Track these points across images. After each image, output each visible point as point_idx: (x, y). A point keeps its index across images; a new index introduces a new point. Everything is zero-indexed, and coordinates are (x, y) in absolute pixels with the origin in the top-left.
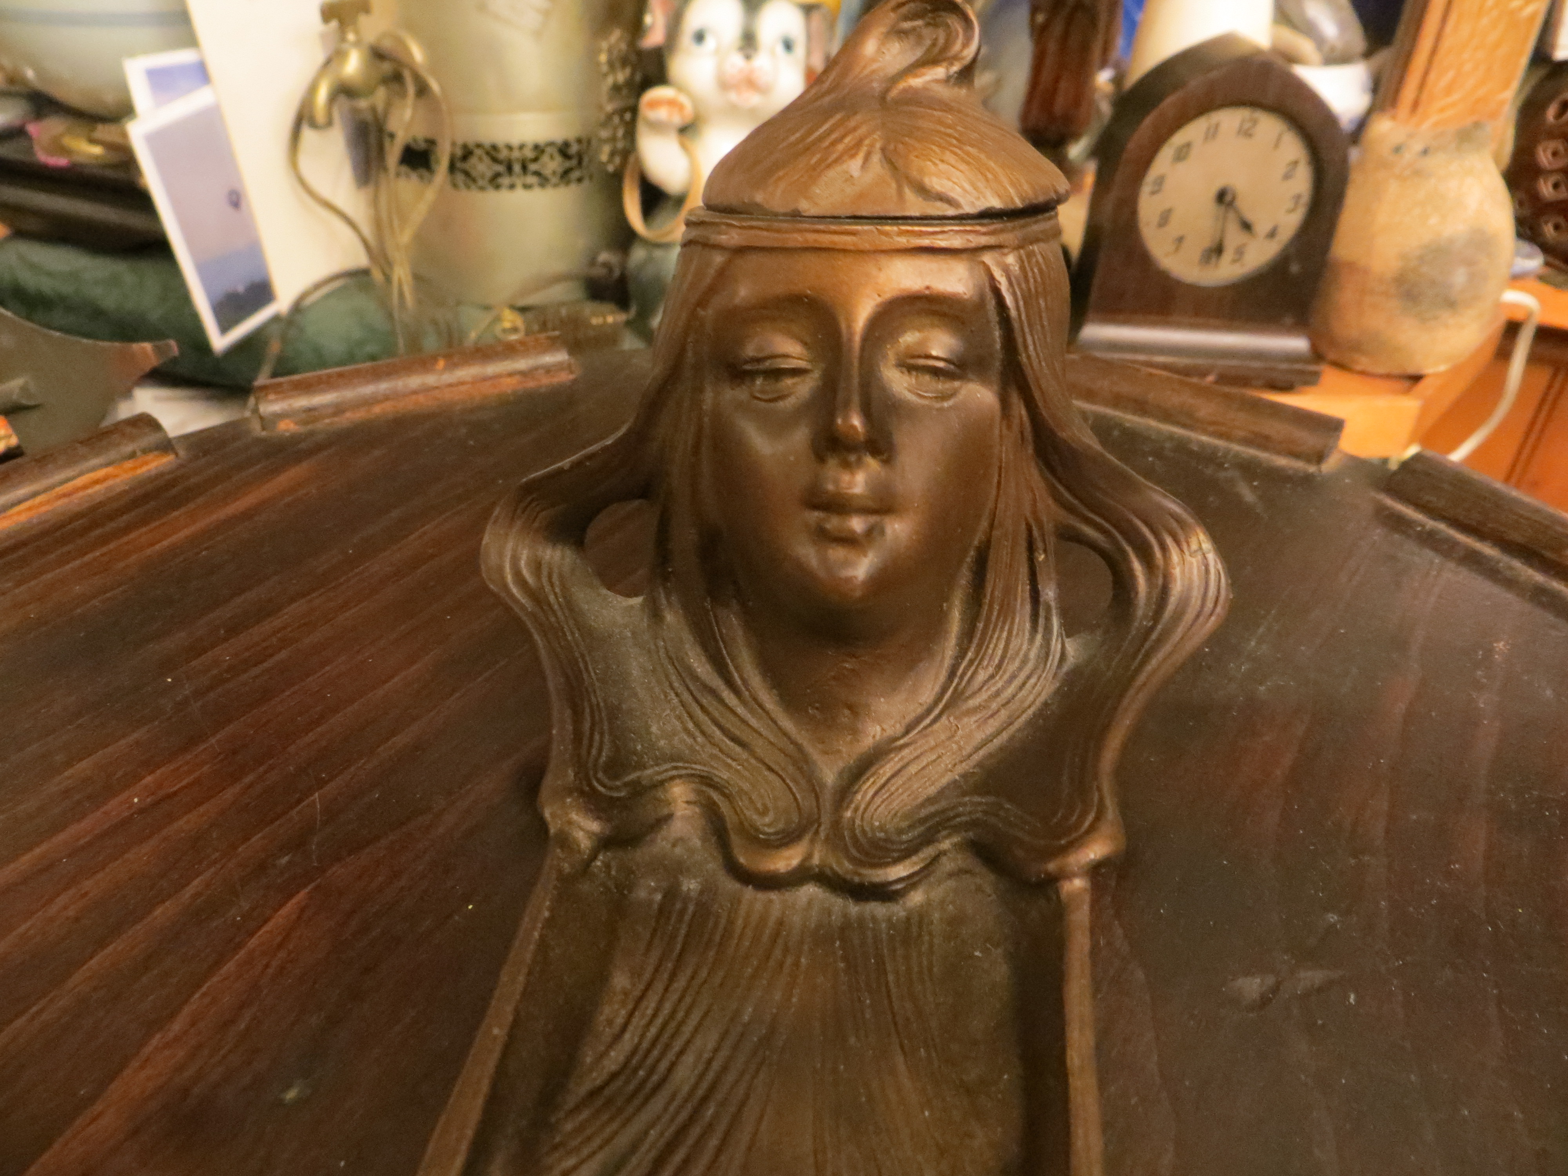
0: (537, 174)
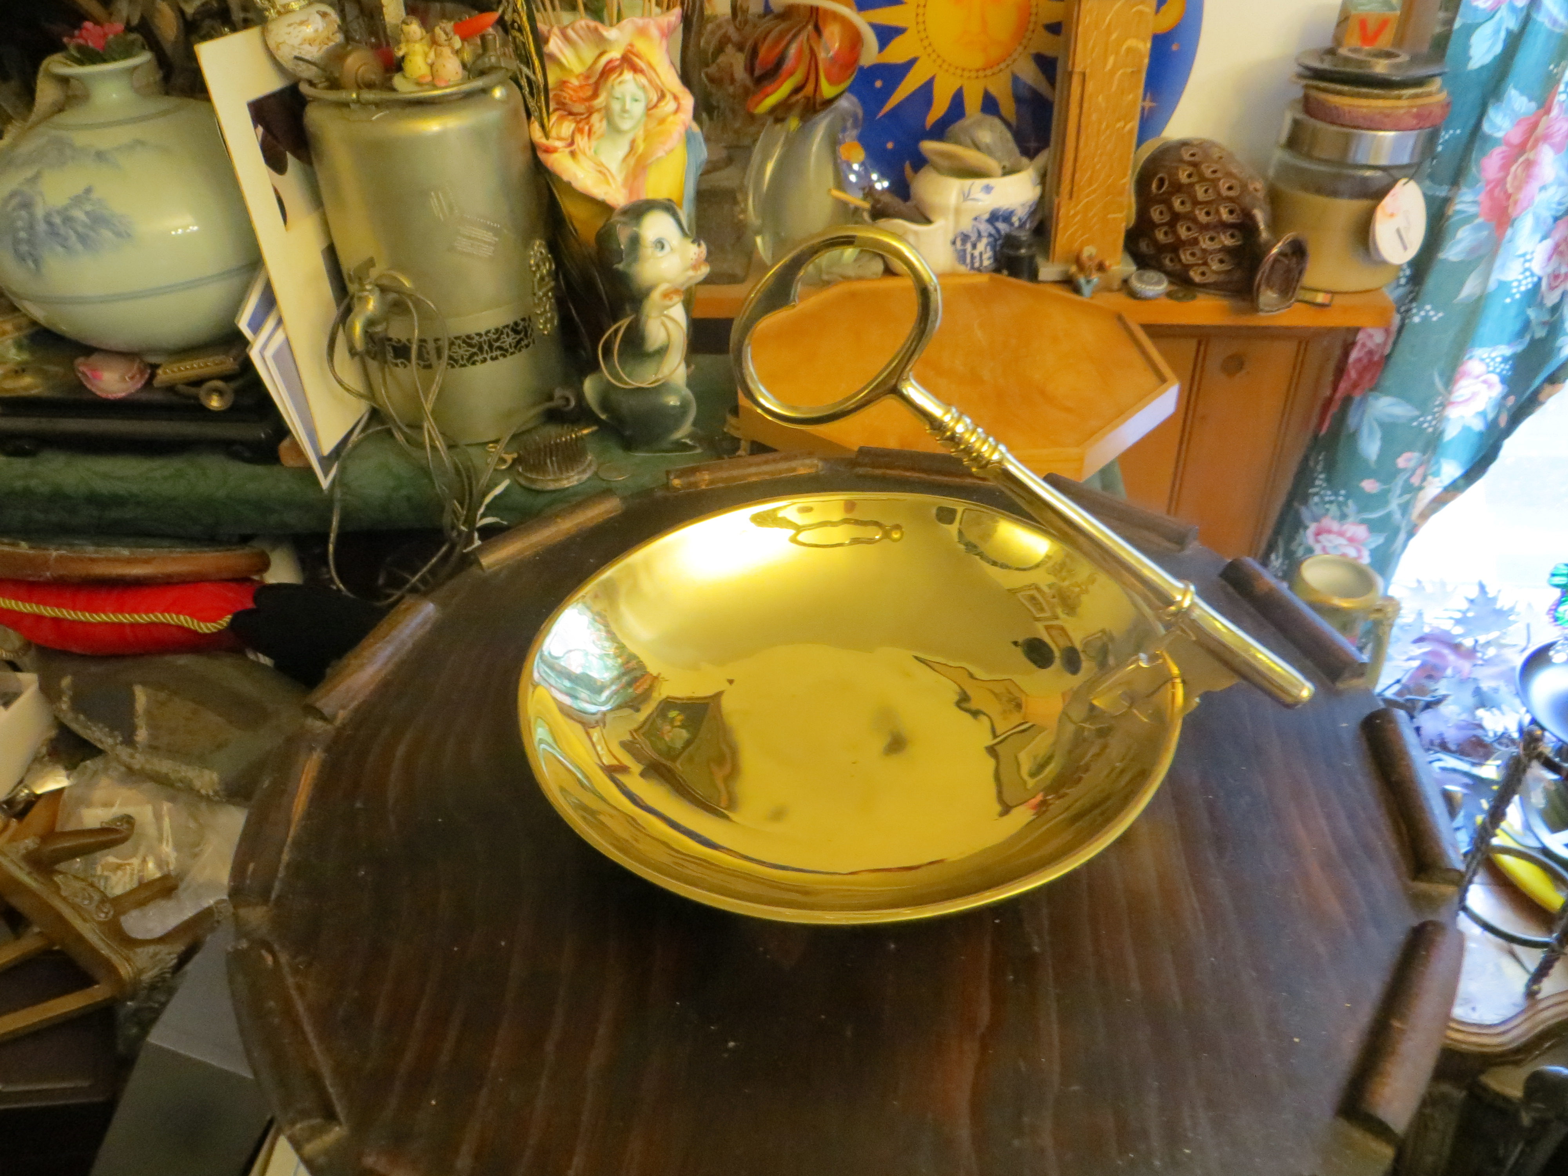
0: (500, 348)
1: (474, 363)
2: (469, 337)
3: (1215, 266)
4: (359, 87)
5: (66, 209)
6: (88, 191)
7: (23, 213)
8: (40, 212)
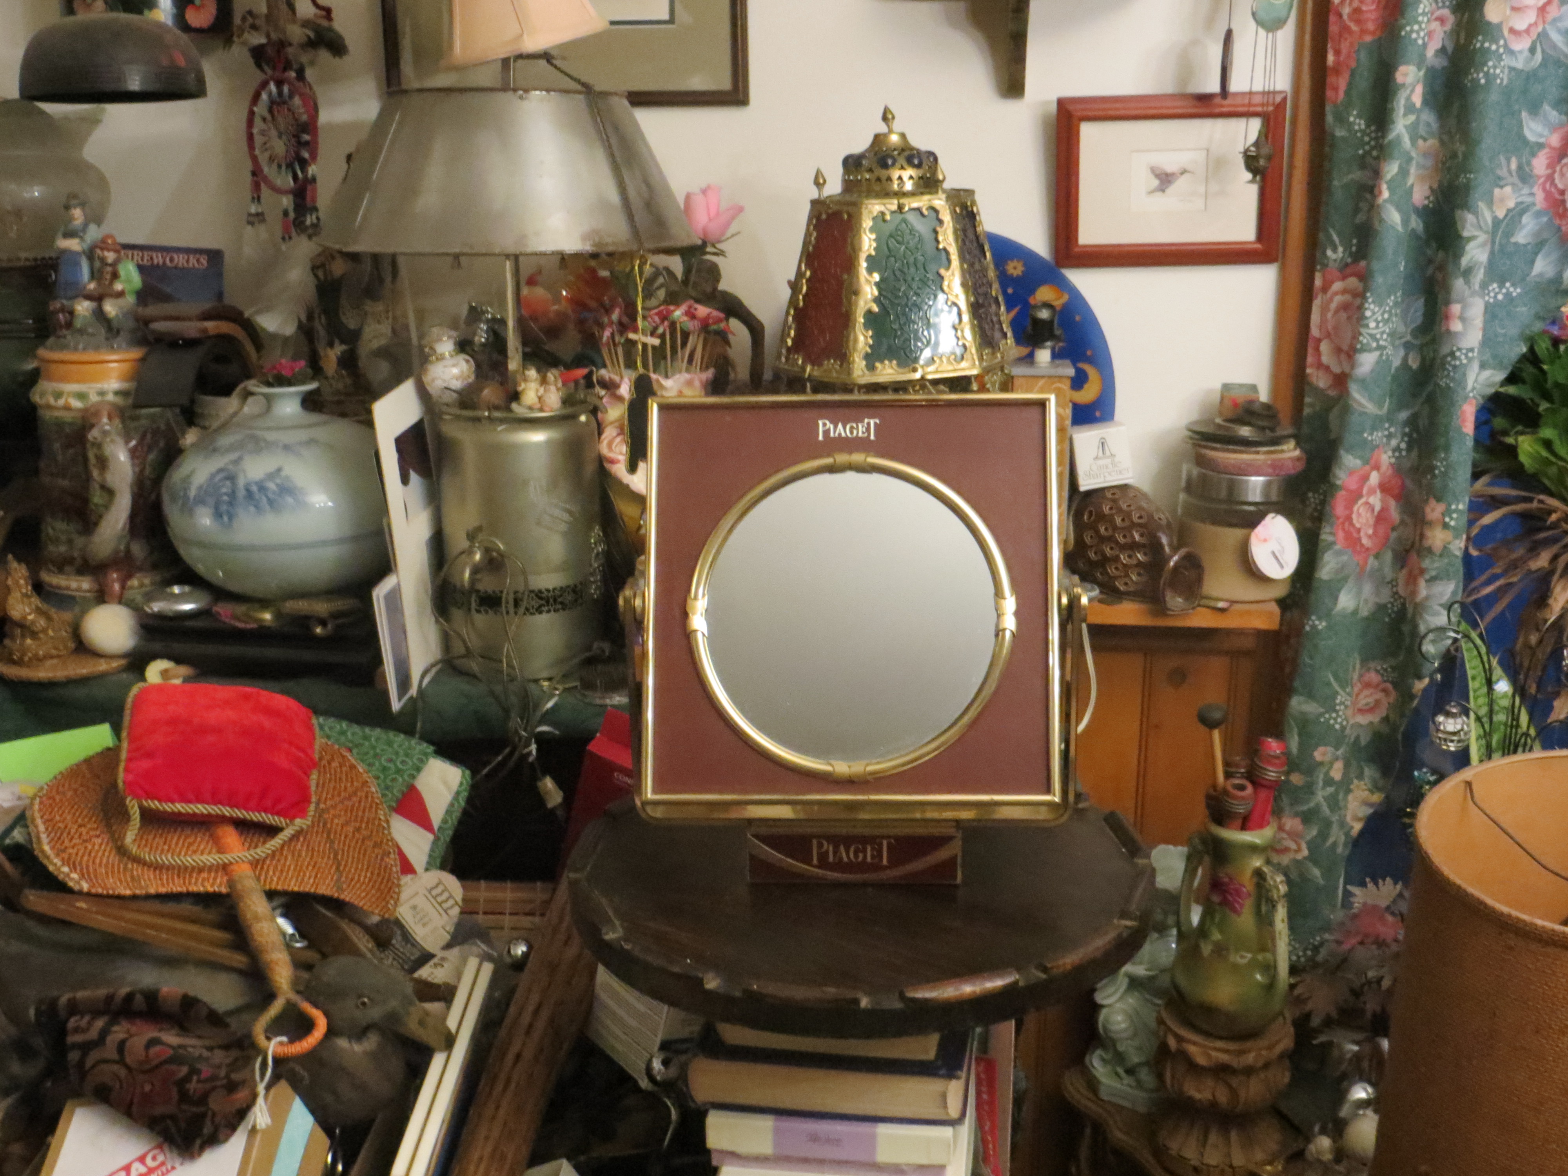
1: (541, 613)
2: (540, 591)
3: (1134, 578)
4: (489, 409)
5: (262, 481)
6: (279, 470)
7: (228, 483)
8: (241, 482)
